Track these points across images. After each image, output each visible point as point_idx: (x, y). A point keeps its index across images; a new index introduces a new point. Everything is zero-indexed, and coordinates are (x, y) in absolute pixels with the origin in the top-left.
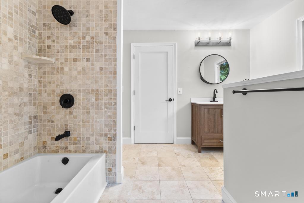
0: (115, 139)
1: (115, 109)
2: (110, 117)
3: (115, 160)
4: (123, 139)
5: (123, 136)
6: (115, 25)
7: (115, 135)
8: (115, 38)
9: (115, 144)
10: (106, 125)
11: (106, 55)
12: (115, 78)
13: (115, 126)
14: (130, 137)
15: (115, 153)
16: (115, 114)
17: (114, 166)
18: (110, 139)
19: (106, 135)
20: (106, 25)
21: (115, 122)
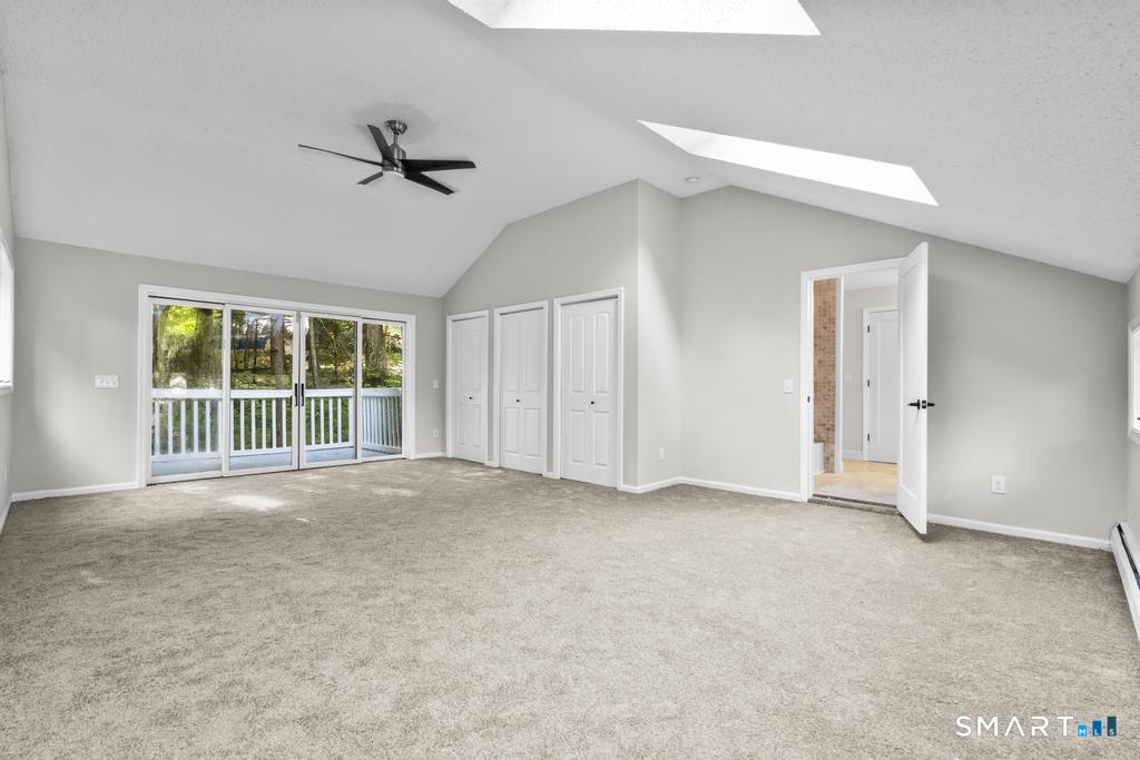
0: (834, 430)
1: (834, 400)
2: (828, 408)
3: (833, 451)
4: (843, 453)
5: (844, 448)
6: (834, 319)
7: (833, 426)
8: (834, 332)
9: (834, 435)
10: (824, 416)
11: (824, 349)
12: (834, 370)
13: (833, 417)
14: (862, 450)
15: (833, 443)
16: (834, 405)
17: (833, 455)
18: (828, 429)
19: (824, 425)
20: (825, 320)
21: (834, 413)
